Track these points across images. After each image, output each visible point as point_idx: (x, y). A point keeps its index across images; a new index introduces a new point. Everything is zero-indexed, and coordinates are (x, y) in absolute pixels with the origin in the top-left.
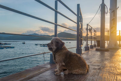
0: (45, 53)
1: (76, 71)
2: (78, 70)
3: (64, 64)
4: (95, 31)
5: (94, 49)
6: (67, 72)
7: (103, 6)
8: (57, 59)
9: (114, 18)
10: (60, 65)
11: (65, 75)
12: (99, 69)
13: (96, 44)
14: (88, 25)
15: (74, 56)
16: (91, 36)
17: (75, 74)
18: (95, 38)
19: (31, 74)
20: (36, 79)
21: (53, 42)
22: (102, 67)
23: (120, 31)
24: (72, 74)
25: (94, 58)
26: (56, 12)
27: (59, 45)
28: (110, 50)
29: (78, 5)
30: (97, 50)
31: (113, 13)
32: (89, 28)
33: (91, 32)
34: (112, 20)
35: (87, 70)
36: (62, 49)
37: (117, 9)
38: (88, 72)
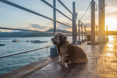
0: (49, 47)
1: (78, 61)
2: (80, 60)
3: (67, 55)
4: (85, 27)
5: (86, 43)
6: (70, 62)
7: (93, 4)
8: (61, 51)
9: (102, 15)
10: (64, 56)
11: (68, 65)
12: (95, 59)
13: (86, 39)
14: (79, 21)
15: (76, 48)
16: (82, 31)
17: (77, 64)
18: (85, 33)
19: (38, 66)
20: (45, 69)
21: (57, 37)
22: (98, 57)
23: (107, 26)
24: (74, 63)
25: (88, 50)
26: (55, 10)
27: (62, 39)
28: (99, 43)
29: (74, 3)
30: (88, 44)
31: (102, 9)
32: (80, 24)
33: (82, 27)
34: (101, 16)
35: (86, 60)
36: (65, 42)
37: (105, 6)
38: (87, 61)
